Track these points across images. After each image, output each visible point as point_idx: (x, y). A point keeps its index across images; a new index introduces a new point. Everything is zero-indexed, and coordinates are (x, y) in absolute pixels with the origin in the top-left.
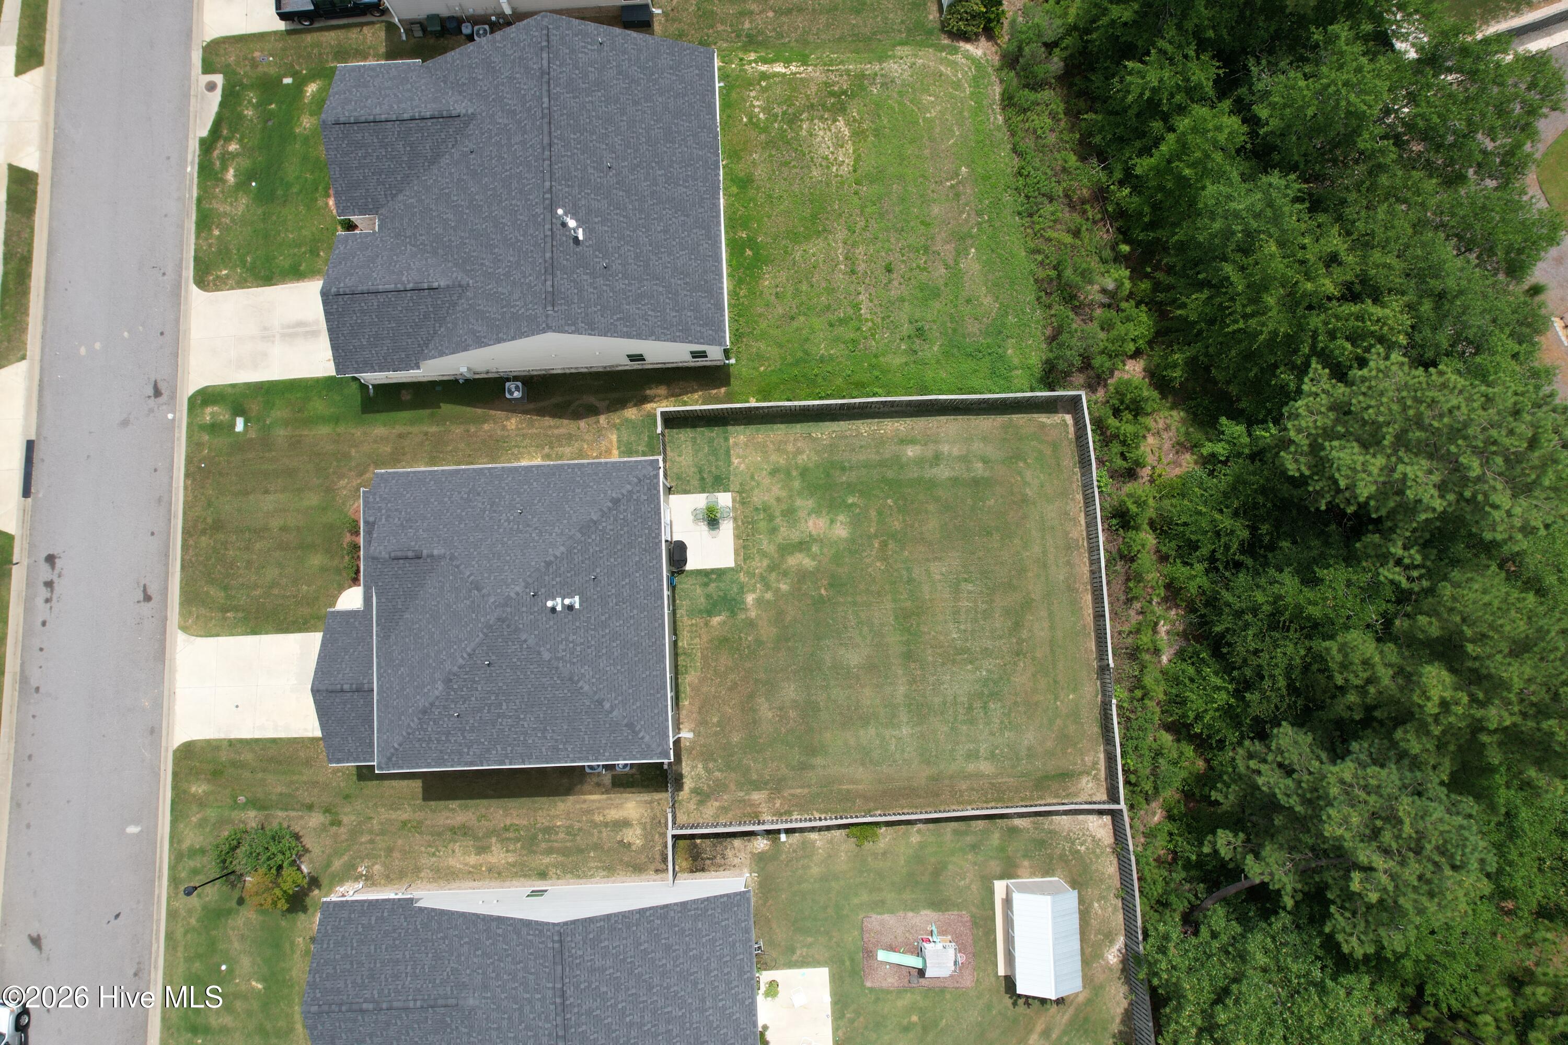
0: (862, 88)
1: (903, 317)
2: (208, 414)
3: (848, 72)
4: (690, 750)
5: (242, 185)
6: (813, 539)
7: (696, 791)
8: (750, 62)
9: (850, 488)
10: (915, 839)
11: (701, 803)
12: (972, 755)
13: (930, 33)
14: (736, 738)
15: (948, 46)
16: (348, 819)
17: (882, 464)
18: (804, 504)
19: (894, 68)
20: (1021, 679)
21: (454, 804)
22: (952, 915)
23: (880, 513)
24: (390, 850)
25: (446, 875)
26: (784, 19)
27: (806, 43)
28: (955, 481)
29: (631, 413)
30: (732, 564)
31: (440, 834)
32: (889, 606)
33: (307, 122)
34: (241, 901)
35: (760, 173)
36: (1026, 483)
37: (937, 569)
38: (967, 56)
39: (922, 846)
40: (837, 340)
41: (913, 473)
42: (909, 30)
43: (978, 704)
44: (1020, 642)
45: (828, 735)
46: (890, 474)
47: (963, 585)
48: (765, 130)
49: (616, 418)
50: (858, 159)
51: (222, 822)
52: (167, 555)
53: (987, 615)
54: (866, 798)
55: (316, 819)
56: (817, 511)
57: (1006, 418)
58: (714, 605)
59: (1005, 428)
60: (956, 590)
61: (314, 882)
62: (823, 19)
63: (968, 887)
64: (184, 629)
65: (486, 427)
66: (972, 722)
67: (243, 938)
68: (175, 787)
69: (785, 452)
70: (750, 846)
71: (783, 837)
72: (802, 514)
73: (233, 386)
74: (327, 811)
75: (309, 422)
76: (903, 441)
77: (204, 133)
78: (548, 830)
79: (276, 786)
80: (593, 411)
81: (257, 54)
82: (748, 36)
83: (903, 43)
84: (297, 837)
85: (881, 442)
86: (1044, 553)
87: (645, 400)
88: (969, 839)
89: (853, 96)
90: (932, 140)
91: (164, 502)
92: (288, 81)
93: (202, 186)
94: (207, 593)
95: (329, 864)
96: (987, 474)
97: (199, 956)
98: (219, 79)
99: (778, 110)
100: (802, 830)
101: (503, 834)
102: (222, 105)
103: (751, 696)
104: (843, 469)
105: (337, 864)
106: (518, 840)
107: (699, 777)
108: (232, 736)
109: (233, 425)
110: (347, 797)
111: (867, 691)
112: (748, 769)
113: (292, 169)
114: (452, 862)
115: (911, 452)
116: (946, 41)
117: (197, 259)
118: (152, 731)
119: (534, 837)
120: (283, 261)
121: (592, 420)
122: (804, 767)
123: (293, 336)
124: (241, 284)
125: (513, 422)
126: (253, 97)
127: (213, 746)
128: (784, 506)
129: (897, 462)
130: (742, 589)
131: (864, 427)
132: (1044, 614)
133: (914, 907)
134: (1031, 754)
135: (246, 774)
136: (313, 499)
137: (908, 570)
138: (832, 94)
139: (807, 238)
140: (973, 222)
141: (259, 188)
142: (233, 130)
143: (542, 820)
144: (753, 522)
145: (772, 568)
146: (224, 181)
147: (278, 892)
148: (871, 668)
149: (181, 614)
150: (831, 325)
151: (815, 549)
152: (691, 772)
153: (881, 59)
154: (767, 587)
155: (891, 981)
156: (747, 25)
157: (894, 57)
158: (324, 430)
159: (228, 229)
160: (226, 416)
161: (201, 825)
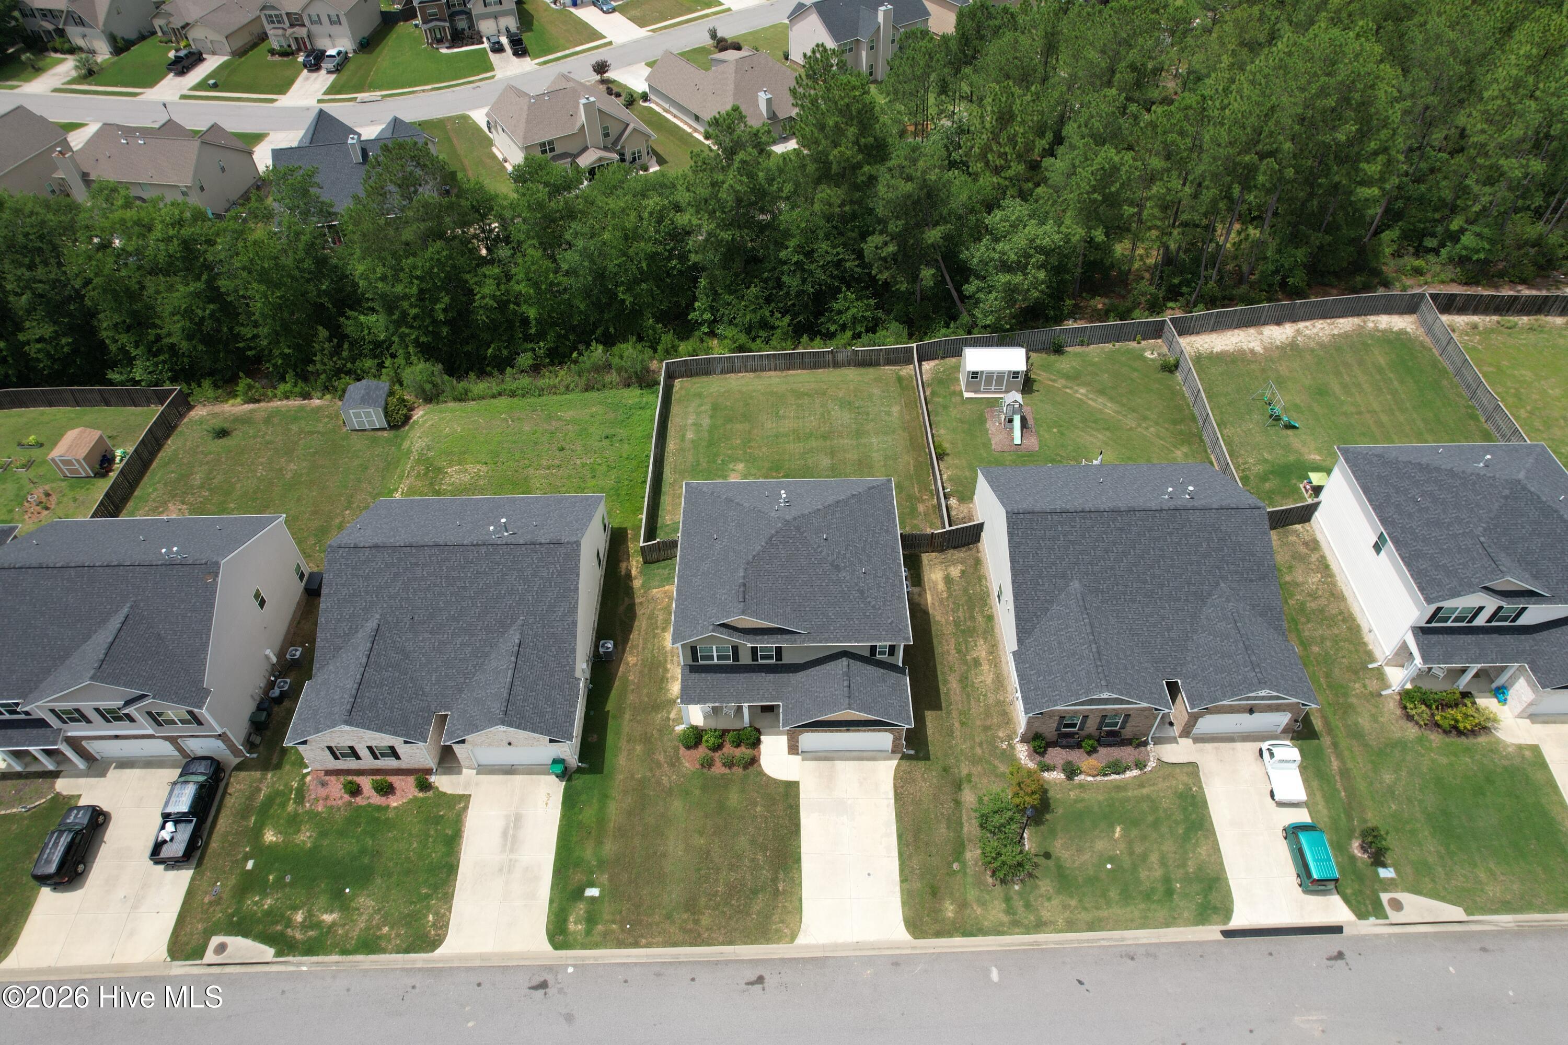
0: (427, 460)
1: (596, 445)
2: (575, 926)
3: (411, 468)
5: (344, 905)
9: (711, 462)
12: (889, 414)
13: (397, 435)
15: (411, 426)
16: (964, 769)
17: (696, 449)
19: (418, 447)
20: (840, 394)
22: (988, 416)
23: (729, 449)
24: (986, 728)
28: (712, 418)
29: (637, 583)
32: (792, 445)
33: (304, 836)
34: (1047, 856)
36: (717, 392)
38: (421, 419)
39: (946, 429)
40: (605, 475)
41: (704, 435)
42: (392, 443)
43: (856, 411)
44: (817, 394)
46: (704, 445)
47: (780, 415)
49: (639, 592)
51: (979, 883)
52: (717, 963)
53: (799, 406)
54: (919, 457)
55: (967, 796)
57: (673, 401)
59: (680, 401)
60: (783, 418)
63: (970, 409)
64: (793, 937)
65: (631, 678)
66: (867, 413)
67: (1080, 851)
68: (949, 934)
70: (955, 508)
71: (947, 491)
73: (551, 901)
74: (959, 787)
75: (601, 822)
76: (682, 440)
77: (271, 954)
79: (940, 834)
80: (631, 607)
83: (400, 447)
85: (681, 451)
88: (940, 409)
89: (432, 464)
90: (477, 429)
91: (660, 970)
92: (250, 865)
94: (758, 913)
95: (1004, 777)
96: (709, 406)
98: (216, 941)
100: (942, 482)
101: (964, 651)
102: (245, 935)
104: (697, 466)
106: (966, 642)
108: (898, 878)
109: (593, 899)
113: (347, 848)
114: (989, 681)
115: (690, 436)
116: (407, 427)
117: (407, 951)
118: (896, 964)
119: (963, 631)
120: (437, 854)
121: (638, 608)
123: (515, 839)
124: (448, 898)
125: (630, 659)
126: (252, 901)
127: (908, 896)
129: (696, 442)
131: (670, 460)
132: (800, 386)
133: (984, 431)
134: (887, 391)
135: (933, 863)
137: (768, 437)
140: (540, 414)
141: (354, 885)
142: (281, 919)
143: (949, 629)
146: (334, 924)
149: (778, 941)
150: (594, 477)
153: (408, 453)
155: (1034, 440)
157: (409, 448)
158: (612, 808)
159: (385, 917)
160: (581, 908)
161: (983, 904)
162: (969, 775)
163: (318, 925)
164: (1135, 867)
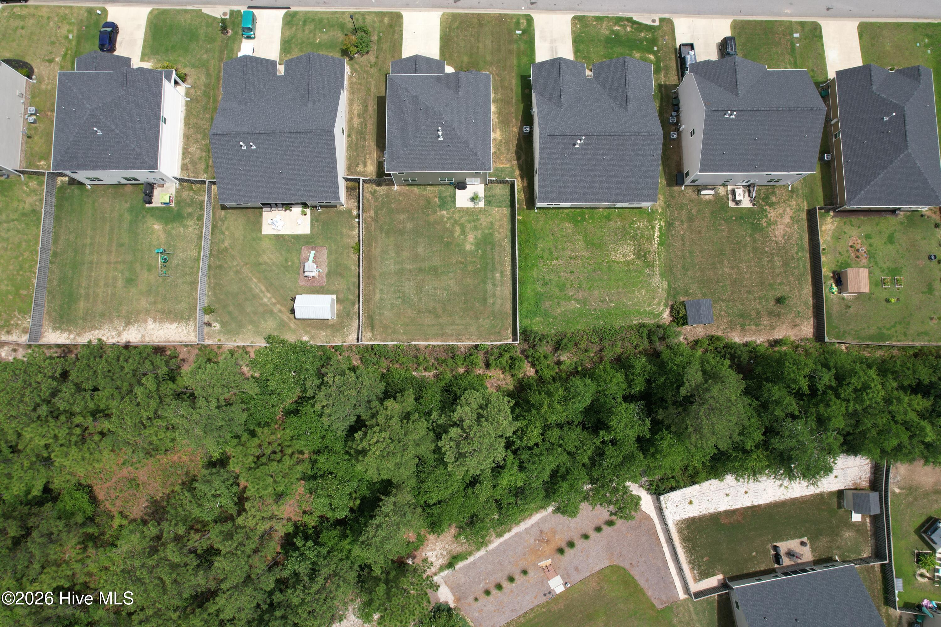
0: (648, 266)
1: (552, 277)
2: (524, 22)
3: (656, 261)
4: (390, 189)
5: (613, 32)
6: (465, 236)
7: (375, 191)
8: (660, 223)
9: (485, 252)
10: (353, 267)
11: (371, 192)
12: (382, 292)
13: (674, 297)
14: (393, 206)
15: (668, 304)
16: (372, 70)
17: (493, 264)
18: (479, 234)
19: (657, 280)
20: (410, 312)
21: (375, 107)
22: (325, 279)
23: (475, 262)
24: (361, 84)
25: (351, 103)
26: (680, 238)
27: (669, 246)
28: (486, 291)
29: (517, 172)
30: (457, 206)
31: (365, 101)
32: (439, 264)
33: (637, 55)
34: (346, 35)
35: (612, 224)
36: (484, 319)
37: (452, 283)
38: (663, 311)
39: (351, 270)
40: (544, 251)
41: (489, 275)
42: (675, 288)
43: (401, 295)
44: (423, 312)
45: (393, 239)
46: (489, 267)
47: (446, 292)
48: (630, 227)
49: (516, 167)
50: (617, 262)
51: (374, 28)
52: (471, 8)
53: (434, 300)
54: (369, 251)
55: (373, 59)
56: (476, 238)
57: (511, 315)
58: (442, 199)
59: (507, 314)
60: (444, 289)
61: (351, 59)
62: (680, 253)
63: (335, 286)
64: (443, 14)
65: (514, 120)
66: (395, 292)
67: (334, 36)
68: (387, 13)
69: (499, 228)
70: (355, 208)
71: (357, 220)
72: (475, 233)
73: (534, 30)
74: (376, 63)
75: (519, 57)
76: (502, 273)
77: (635, 19)
78: (364, 139)
79: (385, 46)
80: (518, 159)
81: (667, 37)
82: (672, 223)
83: (669, 285)
84: (367, 53)
85: (502, 264)
86: (457, 325)
87: (522, 178)
88: (352, 287)
89: (644, 262)
90: (625, 293)
91: (491, 6)
92: (655, 48)
93: (613, 18)
94: (456, 22)
95: (357, 63)
96: (488, 304)
97: (329, 22)
98: (657, 24)
99: (638, 232)
100: (359, 227)
101: (364, 124)
102: (646, 25)
103: (408, 211)
104: (492, 249)
105: (357, 66)
106: (362, 128)
107: (380, 192)
108: (404, 31)
109: (518, 30)
110: (380, 70)
111: (408, 254)
112: (382, 210)
113: (618, 50)
114: (355, 105)
115: (498, 275)
116: (670, 303)
117: (584, 16)
118: (407, 5)
119: (362, 134)
120: (582, 47)
121: (515, 158)
122: (382, 230)
123: (552, 51)
124: (573, 32)
125: (515, 130)
126: (649, 36)
127: (401, 25)
128: (478, 226)
129: (494, 270)
130: (448, 210)
131: (508, 259)
132: (434, 322)
133: (329, 266)
134: (381, 314)
135: (390, 36)
136: (488, 58)
137: (452, 272)
138: (645, 254)
139: (585, 241)
140: (591, 307)
141: (611, 38)
142: (635, 29)
143: (368, 137)
144: (473, 215)
145: (455, 221)
146: (615, 26)
147: (349, 45)
148: (417, 256)
149: (449, 14)
150: (549, 249)
151: (462, 237)
152: (383, 190)
153: (662, 275)
154: (448, 219)
155: (303, 256)
156: (677, 223)
157: (662, 280)
158: (515, 62)
159: (595, 27)
160: (522, 27)
161: (374, 22)
162: (371, 67)
163: (620, 26)
164: (315, 29)
